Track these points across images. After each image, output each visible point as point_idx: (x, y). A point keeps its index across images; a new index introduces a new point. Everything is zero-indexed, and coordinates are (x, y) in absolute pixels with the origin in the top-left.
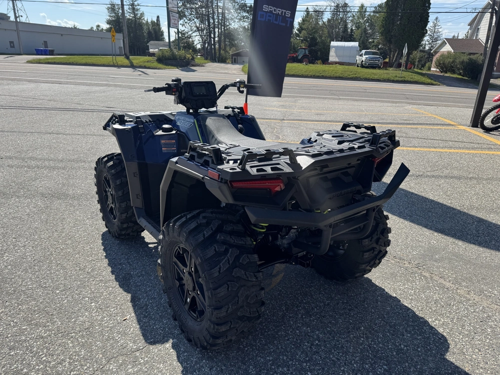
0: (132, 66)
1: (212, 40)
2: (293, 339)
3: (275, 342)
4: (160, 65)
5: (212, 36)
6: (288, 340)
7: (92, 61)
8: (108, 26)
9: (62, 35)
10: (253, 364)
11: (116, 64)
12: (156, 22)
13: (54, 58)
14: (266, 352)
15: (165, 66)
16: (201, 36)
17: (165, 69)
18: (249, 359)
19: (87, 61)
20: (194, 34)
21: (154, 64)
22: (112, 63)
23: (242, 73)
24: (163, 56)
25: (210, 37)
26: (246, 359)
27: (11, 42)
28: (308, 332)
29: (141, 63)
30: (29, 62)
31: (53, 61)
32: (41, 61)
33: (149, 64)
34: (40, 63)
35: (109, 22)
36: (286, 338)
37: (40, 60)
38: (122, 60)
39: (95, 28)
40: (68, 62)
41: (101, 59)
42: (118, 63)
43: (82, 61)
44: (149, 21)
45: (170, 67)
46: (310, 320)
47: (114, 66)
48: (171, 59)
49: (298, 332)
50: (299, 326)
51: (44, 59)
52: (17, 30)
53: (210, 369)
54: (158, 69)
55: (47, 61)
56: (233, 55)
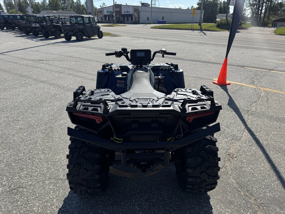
0: (201, 30)
1: (260, 11)
2: (125, 209)
3: (115, 206)
4: (218, 29)
5: (260, 9)
6: (122, 208)
7: (181, 27)
8: (197, 6)
9: (172, 13)
10: (94, 211)
11: (193, 29)
12: (226, 2)
13: (163, 26)
14: (105, 209)
15: (221, 30)
16: (252, 9)
17: (220, 31)
18: (95, 208)
19: (178, 27)
20: (248, 8)
21: (214, 28)
22: (190, 28)
23: (274, 34)
24: (221, 23)
25: (259, 10)
26: (94, 207)
27: (148, 18)
28: (136, 210)
29: (207, 28)
30: (152, 28)
31: (162, 27)
32: (157, 28)
33: (211, 28)
34: (156, 28)
35: (198, 4)
36: (122, 207)
37: (157, 26)
38: (196, 26)
39: (190, 8)
40: (169, 28)
41: (185, 26)
42: (194, 28)
43: (175, 27)
44: (222, 2)
45: (223, 30)
46: (145, 204)
47: (191, 30)
48: (225, 25)
49: (131, 207)
50: (135, 204)
51: (159, 26)
52: (151, 12)
53: (76, 203)
54: (216, 31)
55: (159, 27)
56: (274, 21)
